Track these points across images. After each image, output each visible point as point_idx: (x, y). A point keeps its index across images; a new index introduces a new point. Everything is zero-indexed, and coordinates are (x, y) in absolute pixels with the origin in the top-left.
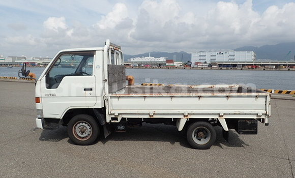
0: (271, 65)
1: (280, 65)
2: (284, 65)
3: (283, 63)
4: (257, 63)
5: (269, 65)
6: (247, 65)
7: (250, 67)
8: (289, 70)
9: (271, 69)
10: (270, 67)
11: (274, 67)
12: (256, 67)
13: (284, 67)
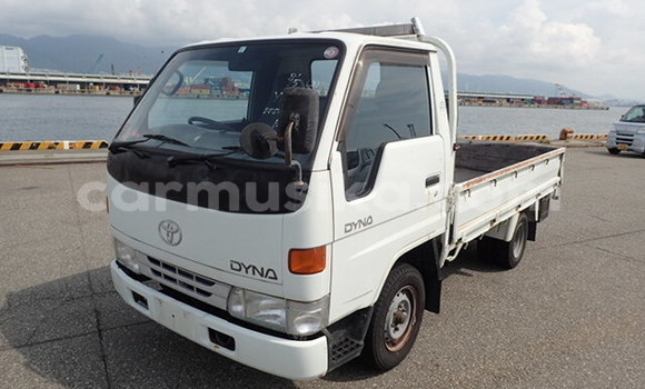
0: (70, 82)
1: (88, 83)
2: (95, 84)
3: (95, 80)
4: (39, 78)
5: (65, 82)
6: (12, 81)
7: (22, 86)
8: (108, 94)
9: (72, 93)
10: (68, 86)
11: (78, 87)
12: (37, 86)
13: (97, 87)
